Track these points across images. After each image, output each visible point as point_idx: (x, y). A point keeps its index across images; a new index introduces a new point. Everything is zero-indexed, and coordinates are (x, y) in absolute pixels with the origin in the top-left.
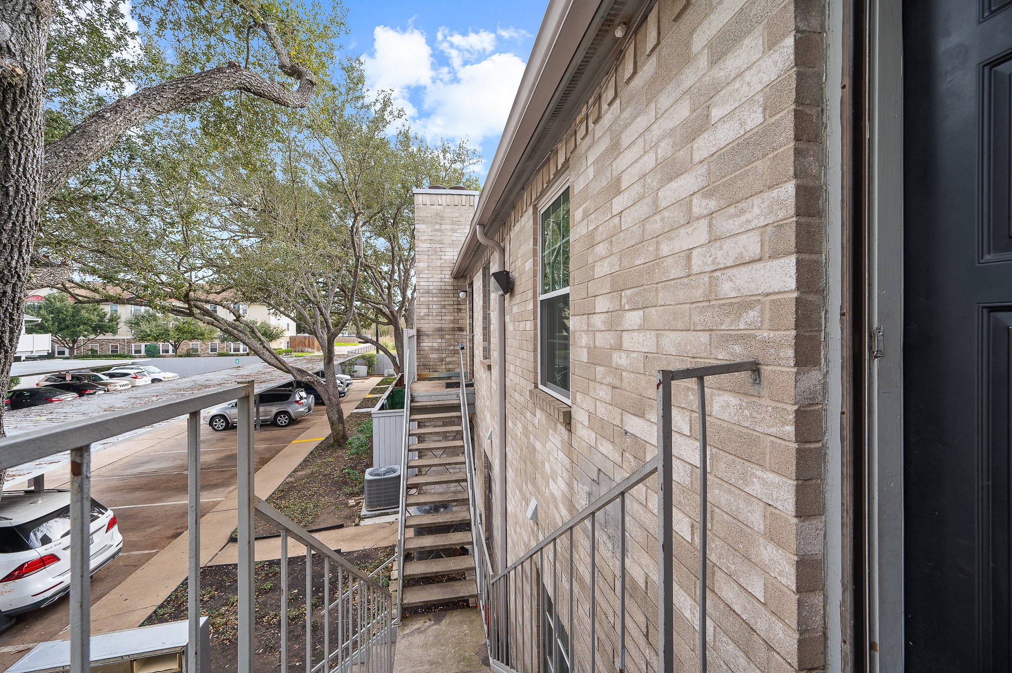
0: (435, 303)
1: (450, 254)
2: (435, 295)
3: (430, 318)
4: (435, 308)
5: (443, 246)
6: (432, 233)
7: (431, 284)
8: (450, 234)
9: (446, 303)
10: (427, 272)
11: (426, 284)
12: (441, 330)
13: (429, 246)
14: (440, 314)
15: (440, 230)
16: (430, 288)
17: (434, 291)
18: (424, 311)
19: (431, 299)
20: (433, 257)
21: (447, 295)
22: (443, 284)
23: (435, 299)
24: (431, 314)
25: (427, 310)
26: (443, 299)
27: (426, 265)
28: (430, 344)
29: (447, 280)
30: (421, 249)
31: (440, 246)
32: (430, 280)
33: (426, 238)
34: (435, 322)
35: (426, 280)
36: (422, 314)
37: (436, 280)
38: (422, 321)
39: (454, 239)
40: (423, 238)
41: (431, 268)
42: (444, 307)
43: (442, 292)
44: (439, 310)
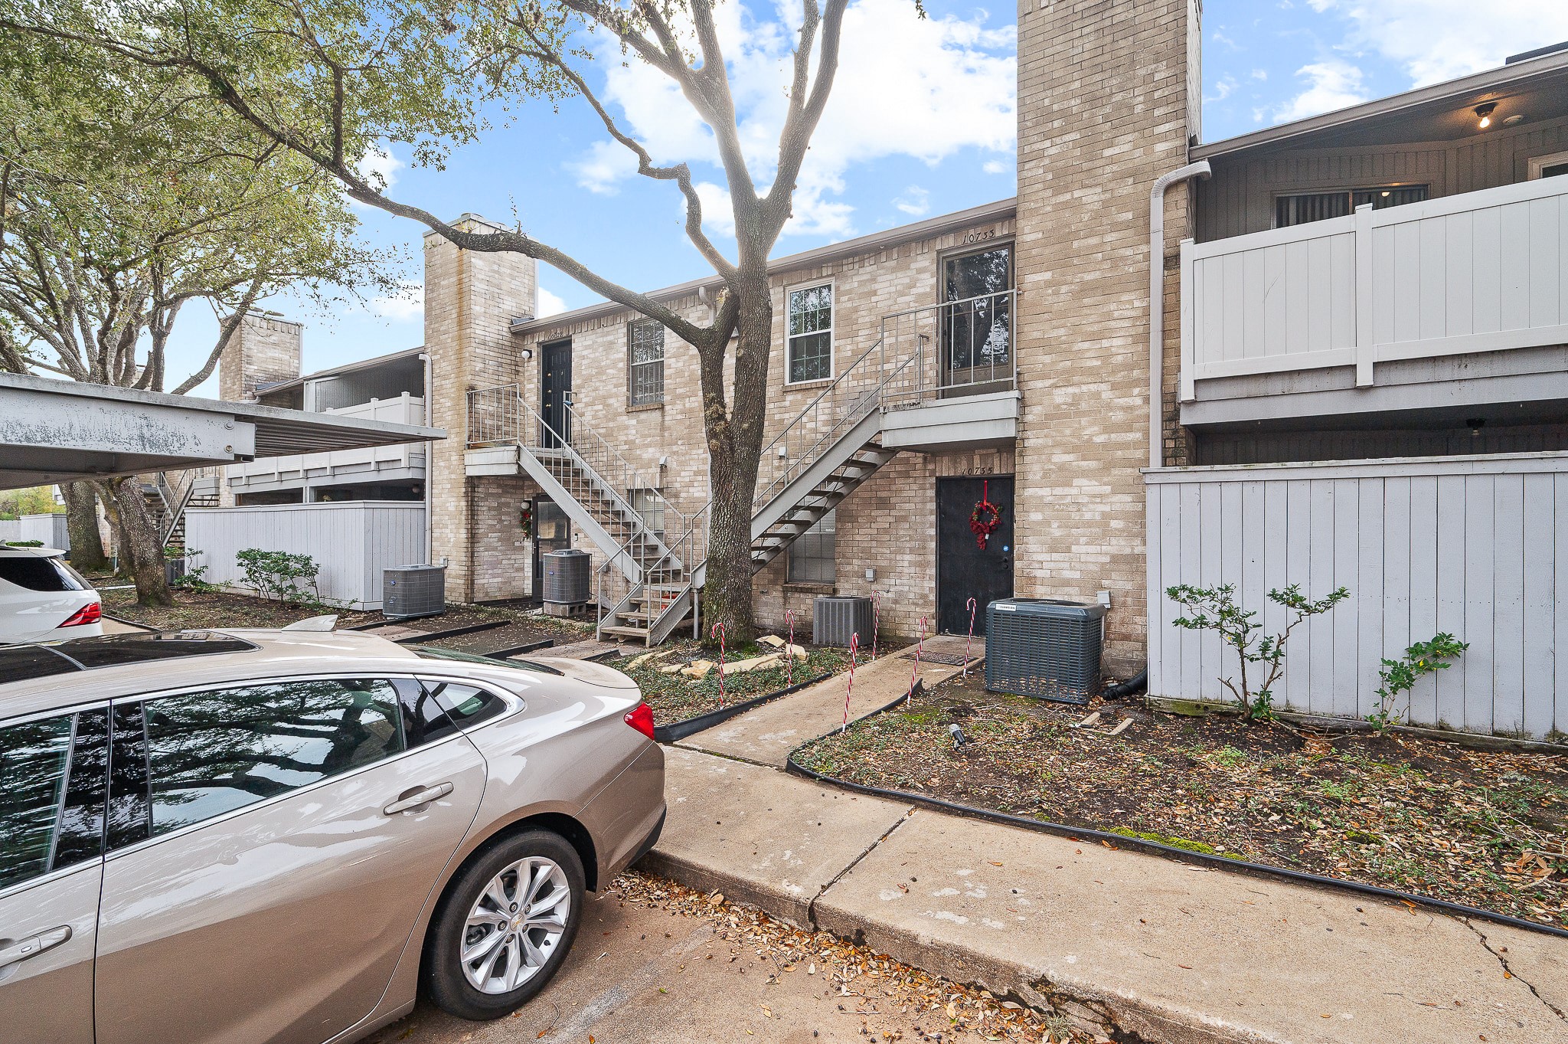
0: (491, 358)
1: (508, 303)
2: (492, 349)
3: (486, 375)
4: (492, 365)
5: (501, 292)
6: (490, 274)
7: (487, 334)
8: (509, 280)
9: (504, 361)
10: (483, 319)
11: (483, 333)
12: (498, 392)
13: (486, 288)
14: (497, 373)
15: (498, 272)
16: (487, 339)
17: (491, 344)
18: (479, 366)
19: (487, 352)
20: (491, 302)
21: (503, 351)
22: (501, 337)
23: (491, 353)
24: (487, 371)
25: (482, 365)
26: (501, 356)
27: (483, 310)
28: (485, 407)
29: (505, 334)
30: (478, 290)
31: (498, 291)
32: (487, 329)
33: (483, 277)
34: (491, 381)
35: (483, 328)
36: (477, 369)
37: (493, 331)
38: (477, 378)
39: (514, 287)
40: (480, 277)
41: (488, 315)
42: (501, 365)
43: (499, 346)
44: (496, 368)
